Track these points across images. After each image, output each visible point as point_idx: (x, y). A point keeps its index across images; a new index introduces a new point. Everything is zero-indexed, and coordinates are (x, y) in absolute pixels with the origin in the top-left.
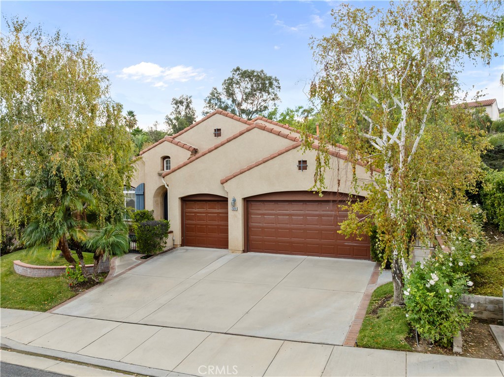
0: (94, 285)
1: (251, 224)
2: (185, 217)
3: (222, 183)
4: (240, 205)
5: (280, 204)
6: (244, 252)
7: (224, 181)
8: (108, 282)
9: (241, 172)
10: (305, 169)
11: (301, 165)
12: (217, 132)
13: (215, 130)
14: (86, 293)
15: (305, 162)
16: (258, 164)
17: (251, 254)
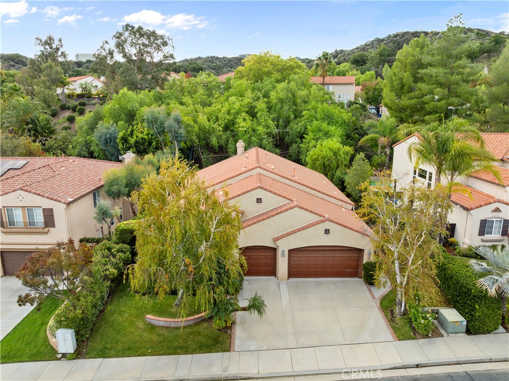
4: (286, 253)
6: (288, 279)
7: (275, 240)
8: (236, 322)
9: (288, 235)
10: (329, 233)
11: (327, 232)
12: (259, 200)
13: (257, 199)
14: (235, 332)
15: (329, 230)
16: (298, 230)
17: (292, 280)
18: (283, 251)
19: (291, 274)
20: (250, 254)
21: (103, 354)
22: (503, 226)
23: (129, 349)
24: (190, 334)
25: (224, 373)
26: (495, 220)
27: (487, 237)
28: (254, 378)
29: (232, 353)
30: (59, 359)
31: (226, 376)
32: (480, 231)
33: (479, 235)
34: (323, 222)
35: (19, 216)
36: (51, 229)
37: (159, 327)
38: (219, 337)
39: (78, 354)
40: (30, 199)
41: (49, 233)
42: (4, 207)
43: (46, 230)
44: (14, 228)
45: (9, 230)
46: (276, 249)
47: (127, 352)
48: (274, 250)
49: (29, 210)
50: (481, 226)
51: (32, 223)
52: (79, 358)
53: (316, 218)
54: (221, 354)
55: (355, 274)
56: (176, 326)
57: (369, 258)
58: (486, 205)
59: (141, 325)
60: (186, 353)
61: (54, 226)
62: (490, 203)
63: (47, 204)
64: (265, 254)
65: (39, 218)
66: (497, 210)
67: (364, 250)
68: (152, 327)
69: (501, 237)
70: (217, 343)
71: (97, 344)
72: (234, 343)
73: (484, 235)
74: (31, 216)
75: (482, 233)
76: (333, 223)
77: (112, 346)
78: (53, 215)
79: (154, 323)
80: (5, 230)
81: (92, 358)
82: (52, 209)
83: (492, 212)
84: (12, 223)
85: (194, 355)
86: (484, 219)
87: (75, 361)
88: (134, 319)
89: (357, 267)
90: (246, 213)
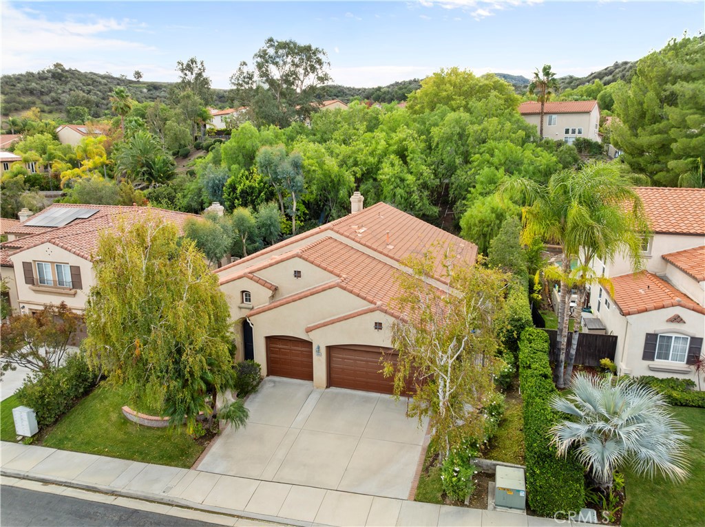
0: (213, 437)
1: (333, 365)
2: (269, 351)
3: (307, 332)
4: (323, 351)
6: (327, 387)
7: (308, 330)
8: (223, 433)
9: (325, 325)
10: (381, 329)
11: (378, 326)
12: (298, 274)
13: (296, 272)
14: (211, 446)
15: (381, 324)
16: (339, 320)
17: (333, 390)
18: (319, 348)
19: (331, 382)
20: (281, 346)
21: (60, 445)
22: (690, 348)
23: (88, 443)
24: (159, 438)
25: (164, 494)
26: (674, 335)
27: (658, 363)
28: (192, 508)
29: (191, 472)
30: (17, 442)
31: (161, 497)
32: (645, 353)
33: (643, 359)
34: (372, 311)
35: (49, 274)
36: (78, 291)
37: (131, 422)
38: (189, 447)
39: (36, 439)
40: (58, 254)
41: (76, 296)
42: (35, 261)
43: (73, 291)
44: (44, 286)
45: (37, 288)
46: (311, 343)
47: (83, 447)
48: (309, 344)
49: (58, 266)
50: (646, 344)
51: (61, 283)
52: (36, 445)
53: (365, 305)
56: (149, 425)
58: (656, 308)
59: (114, 416)
60: (143, 460)
61: (81, 288)
62: (663, 307)
63: (75, 261)
64: (300, 349)
65: (68, 278)
66: (677, 319)
68: (125, 421)
69: (687, 366)
70: (182, 456)
71: (59, 431)
72: (202, 459)
73: (653, 360)
74: (59, 273)
75: (648, 355)
76: (386, 315)
77: (73, 437)
78: (80, 274)
79: (129, 417)
80: (34, 288)
81: (48, 447)
82: (79, 267)
83: (667, 321)
84: (42, 281)
85: (150, 464)
86: (652, 332)
87: (30, 446)
88: (111, 409)
90: (281, 290)
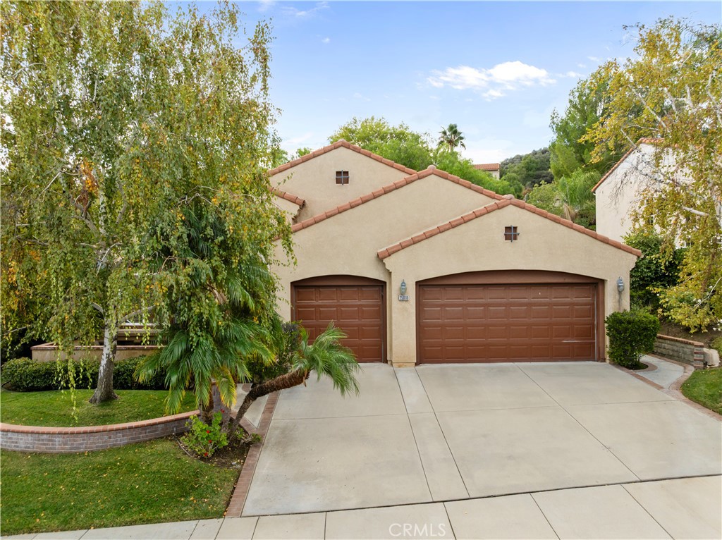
1: (425, 322)
2: (295, 315)
3: (380, 260)
4: (411, 293)
5: (471, 290)
6: (416, 364)
8: (266, 440)
9: (414, 241)
10: (515, 239)
11: (511, 233)
12: (342, 177)
13: (339, 173)
14: (253, 467)
15: (515, 228)
17: (423, 367)
18: (403, 284)
19: (424, 355)
20: (320, 302)
24: (103, 470)
29: (229, 522)
34: (499, 206)
46: (385, 283)
48: (380, 286)
54: (189, 525)
55: (586, 352)
57: (619, 301)
64: (357, 302)
67: (603, 282)
76: (525, 211)
89: (589, 332)
90: (310, 205)
